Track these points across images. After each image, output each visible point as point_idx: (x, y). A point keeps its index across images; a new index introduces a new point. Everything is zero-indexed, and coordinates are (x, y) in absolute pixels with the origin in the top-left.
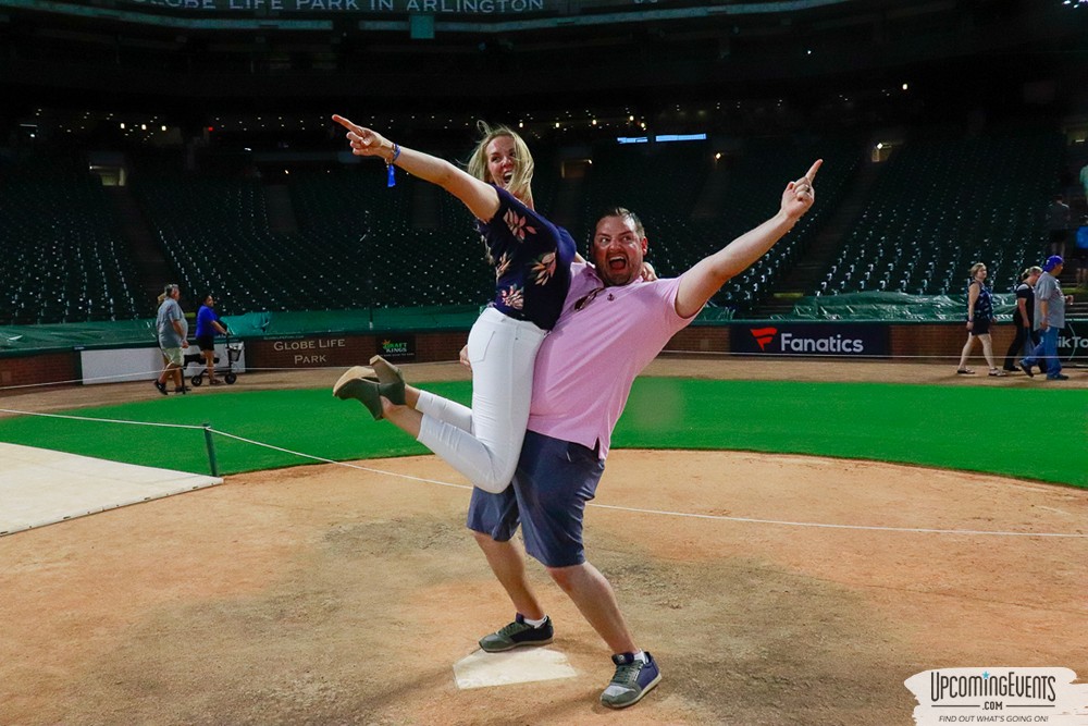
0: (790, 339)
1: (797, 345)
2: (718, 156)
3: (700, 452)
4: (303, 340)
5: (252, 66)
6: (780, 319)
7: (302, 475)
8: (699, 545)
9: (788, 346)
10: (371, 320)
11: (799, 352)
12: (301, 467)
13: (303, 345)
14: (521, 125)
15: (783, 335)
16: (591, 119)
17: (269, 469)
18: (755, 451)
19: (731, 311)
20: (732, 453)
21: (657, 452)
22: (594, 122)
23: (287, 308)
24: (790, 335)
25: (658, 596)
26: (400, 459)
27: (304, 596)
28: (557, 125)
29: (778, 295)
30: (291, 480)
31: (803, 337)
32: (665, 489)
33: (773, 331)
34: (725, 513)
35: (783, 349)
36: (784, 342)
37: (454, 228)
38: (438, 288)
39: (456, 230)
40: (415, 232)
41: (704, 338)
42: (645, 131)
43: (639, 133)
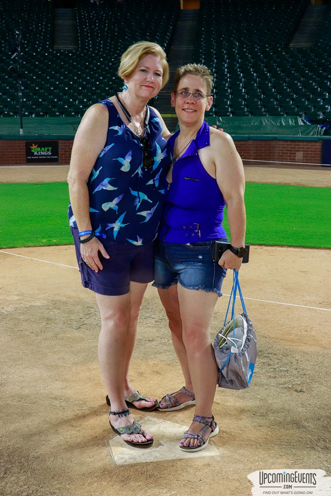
8: (313, 333)
10: (21, 128)
19: (322, 128)
32: (278, 281)
37: (90, 51)
38: (77, 102)
39: (92, 52)
40: (57, 53)
41: (299, 151)
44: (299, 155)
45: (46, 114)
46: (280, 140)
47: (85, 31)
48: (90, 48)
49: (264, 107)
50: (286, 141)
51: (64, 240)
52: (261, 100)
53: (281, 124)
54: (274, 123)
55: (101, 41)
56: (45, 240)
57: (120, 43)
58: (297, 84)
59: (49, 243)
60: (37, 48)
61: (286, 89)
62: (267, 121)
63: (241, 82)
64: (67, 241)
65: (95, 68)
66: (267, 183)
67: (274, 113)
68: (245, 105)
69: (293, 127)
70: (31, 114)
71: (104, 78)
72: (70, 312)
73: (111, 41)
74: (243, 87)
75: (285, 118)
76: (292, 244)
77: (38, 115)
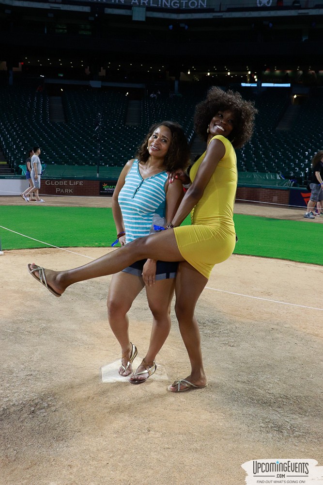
2: (295, 96)
3: (262, 258)
4: (60, 180)
5: (46, 29)
7: (46, 253)
8: (251, 311)
10: (98, 173)
12: (47, 249)
13: (61, 183)
14: (189, 73)
16: (228, 71)
17: (30, 249)
18: (293, 261)
19: (292, 182)
20: (279, 260)
21: (238, 256)
22: (229, 74)
23: (55, 162)
25: (223, 339)
26: (100, 248)
27: (31, 321)
28: (209, 74)
30: (39, 255)
32: (239, 277)
34: (269, 294)
40: (127, 127)
41: (275, 196)
42: (256, 80)
43: (252, 81)
44: (275, 198)
45: (115, 165)
46: (263, 188)
47: (146, 115)
49: (256, 166)
50: (268, 189)
52: (254, 162)
53: (266, 178)
54: (261, 177)
56: (97, 244)
58: (278, 153)
59: (99, 246)
60: (115, 124)
61: (271, 156)
62: (256, 175)
63: (243, 150)
66: (250, 215)
67: (262, 171)
68: (244, 164)
69: (273, 180)
70: (106, 164)
72: (100, 289)
74: (243, 153)
75: (269, 174)
76: (255, 254)
77: (110, 165)
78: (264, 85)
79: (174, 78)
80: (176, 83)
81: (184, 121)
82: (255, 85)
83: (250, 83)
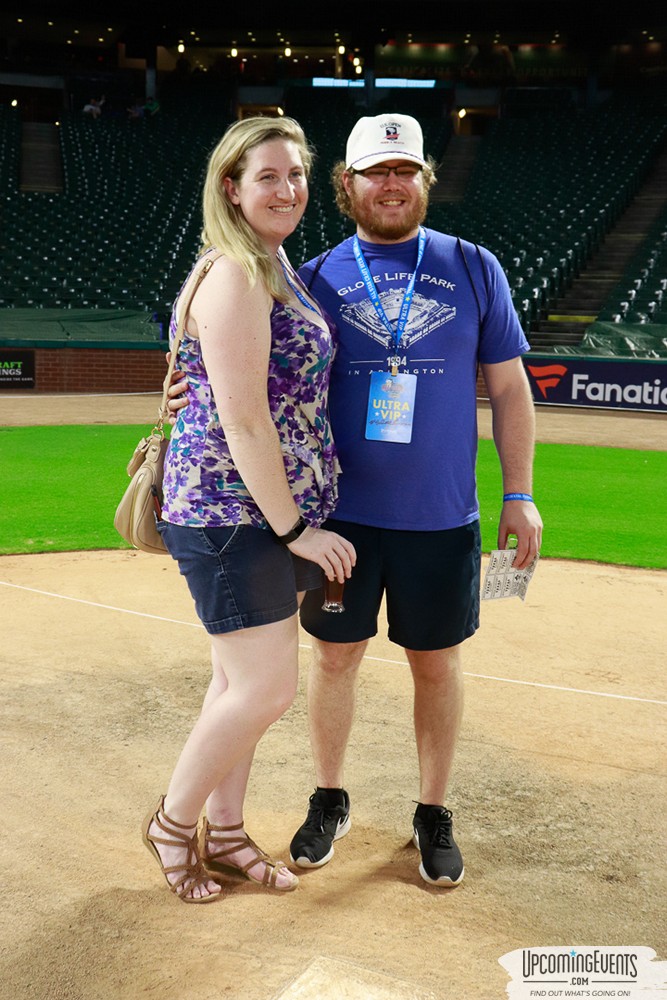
0: (586, 383)
1: (595, 392)
2: (462, 113)
6: (567, 352)
9: (581, 393)
11: (597, 403)
14: (181, 49)
15: (576, 377)
16: (285, 46)
22: (288, 52)
24: (585, 377)
28: (234, 53)
29: (553, 318)
31: (605, 382)
33: (561, 370)
35: (575, 396)
36: (576, 387)
37: (85, 195)
38: (65, 282)
39: (89, 198)
40: (27, 197)
42: (359, 70)
43: (349, 74)
47: (77, 162)
48: (85, 190)
51: (67, 540)
55: (104, 178)
56: (31, 542)
57: (137, 183)
59: (41, 548)
64: (74, 543)
65: (95, 225)
71: (112, 243)
73: (123, 179)
78: (381, 83)
79: (141, 63)
80: (150, 77)
81: (183, 180)
82: (360, 84)
83: (344, 78)
